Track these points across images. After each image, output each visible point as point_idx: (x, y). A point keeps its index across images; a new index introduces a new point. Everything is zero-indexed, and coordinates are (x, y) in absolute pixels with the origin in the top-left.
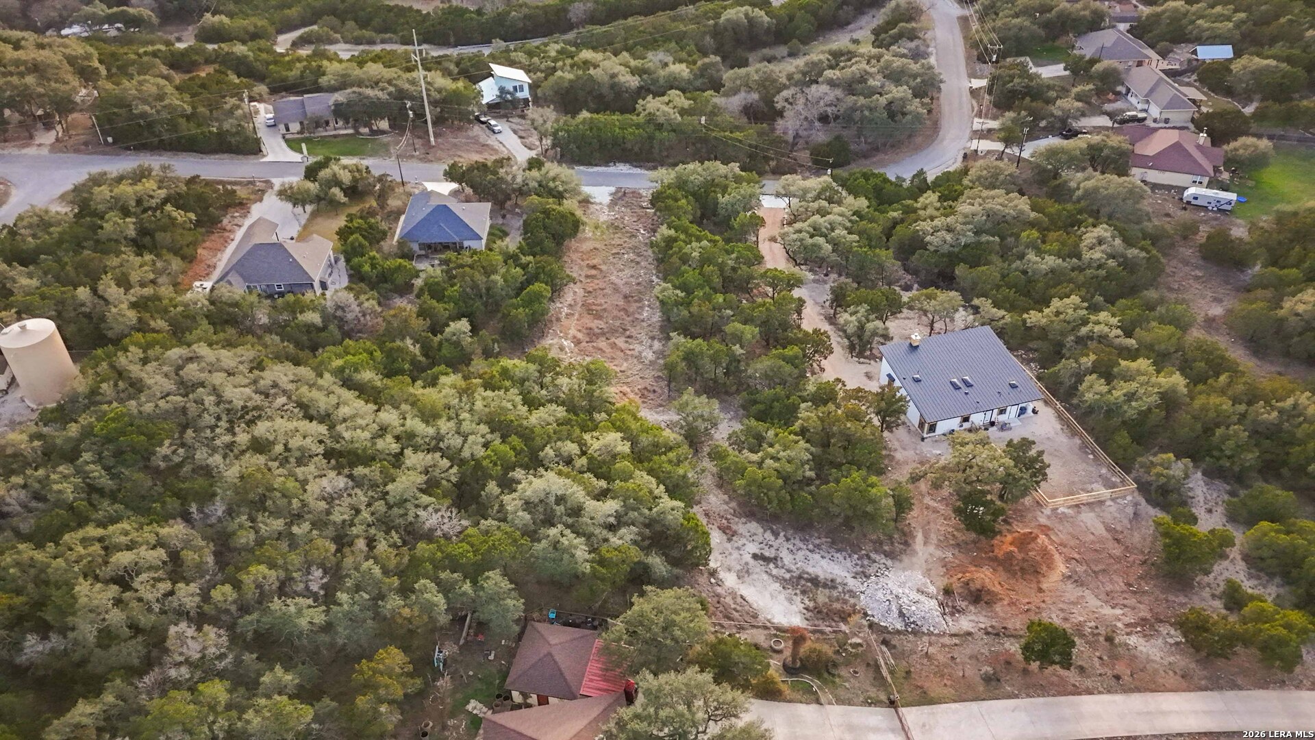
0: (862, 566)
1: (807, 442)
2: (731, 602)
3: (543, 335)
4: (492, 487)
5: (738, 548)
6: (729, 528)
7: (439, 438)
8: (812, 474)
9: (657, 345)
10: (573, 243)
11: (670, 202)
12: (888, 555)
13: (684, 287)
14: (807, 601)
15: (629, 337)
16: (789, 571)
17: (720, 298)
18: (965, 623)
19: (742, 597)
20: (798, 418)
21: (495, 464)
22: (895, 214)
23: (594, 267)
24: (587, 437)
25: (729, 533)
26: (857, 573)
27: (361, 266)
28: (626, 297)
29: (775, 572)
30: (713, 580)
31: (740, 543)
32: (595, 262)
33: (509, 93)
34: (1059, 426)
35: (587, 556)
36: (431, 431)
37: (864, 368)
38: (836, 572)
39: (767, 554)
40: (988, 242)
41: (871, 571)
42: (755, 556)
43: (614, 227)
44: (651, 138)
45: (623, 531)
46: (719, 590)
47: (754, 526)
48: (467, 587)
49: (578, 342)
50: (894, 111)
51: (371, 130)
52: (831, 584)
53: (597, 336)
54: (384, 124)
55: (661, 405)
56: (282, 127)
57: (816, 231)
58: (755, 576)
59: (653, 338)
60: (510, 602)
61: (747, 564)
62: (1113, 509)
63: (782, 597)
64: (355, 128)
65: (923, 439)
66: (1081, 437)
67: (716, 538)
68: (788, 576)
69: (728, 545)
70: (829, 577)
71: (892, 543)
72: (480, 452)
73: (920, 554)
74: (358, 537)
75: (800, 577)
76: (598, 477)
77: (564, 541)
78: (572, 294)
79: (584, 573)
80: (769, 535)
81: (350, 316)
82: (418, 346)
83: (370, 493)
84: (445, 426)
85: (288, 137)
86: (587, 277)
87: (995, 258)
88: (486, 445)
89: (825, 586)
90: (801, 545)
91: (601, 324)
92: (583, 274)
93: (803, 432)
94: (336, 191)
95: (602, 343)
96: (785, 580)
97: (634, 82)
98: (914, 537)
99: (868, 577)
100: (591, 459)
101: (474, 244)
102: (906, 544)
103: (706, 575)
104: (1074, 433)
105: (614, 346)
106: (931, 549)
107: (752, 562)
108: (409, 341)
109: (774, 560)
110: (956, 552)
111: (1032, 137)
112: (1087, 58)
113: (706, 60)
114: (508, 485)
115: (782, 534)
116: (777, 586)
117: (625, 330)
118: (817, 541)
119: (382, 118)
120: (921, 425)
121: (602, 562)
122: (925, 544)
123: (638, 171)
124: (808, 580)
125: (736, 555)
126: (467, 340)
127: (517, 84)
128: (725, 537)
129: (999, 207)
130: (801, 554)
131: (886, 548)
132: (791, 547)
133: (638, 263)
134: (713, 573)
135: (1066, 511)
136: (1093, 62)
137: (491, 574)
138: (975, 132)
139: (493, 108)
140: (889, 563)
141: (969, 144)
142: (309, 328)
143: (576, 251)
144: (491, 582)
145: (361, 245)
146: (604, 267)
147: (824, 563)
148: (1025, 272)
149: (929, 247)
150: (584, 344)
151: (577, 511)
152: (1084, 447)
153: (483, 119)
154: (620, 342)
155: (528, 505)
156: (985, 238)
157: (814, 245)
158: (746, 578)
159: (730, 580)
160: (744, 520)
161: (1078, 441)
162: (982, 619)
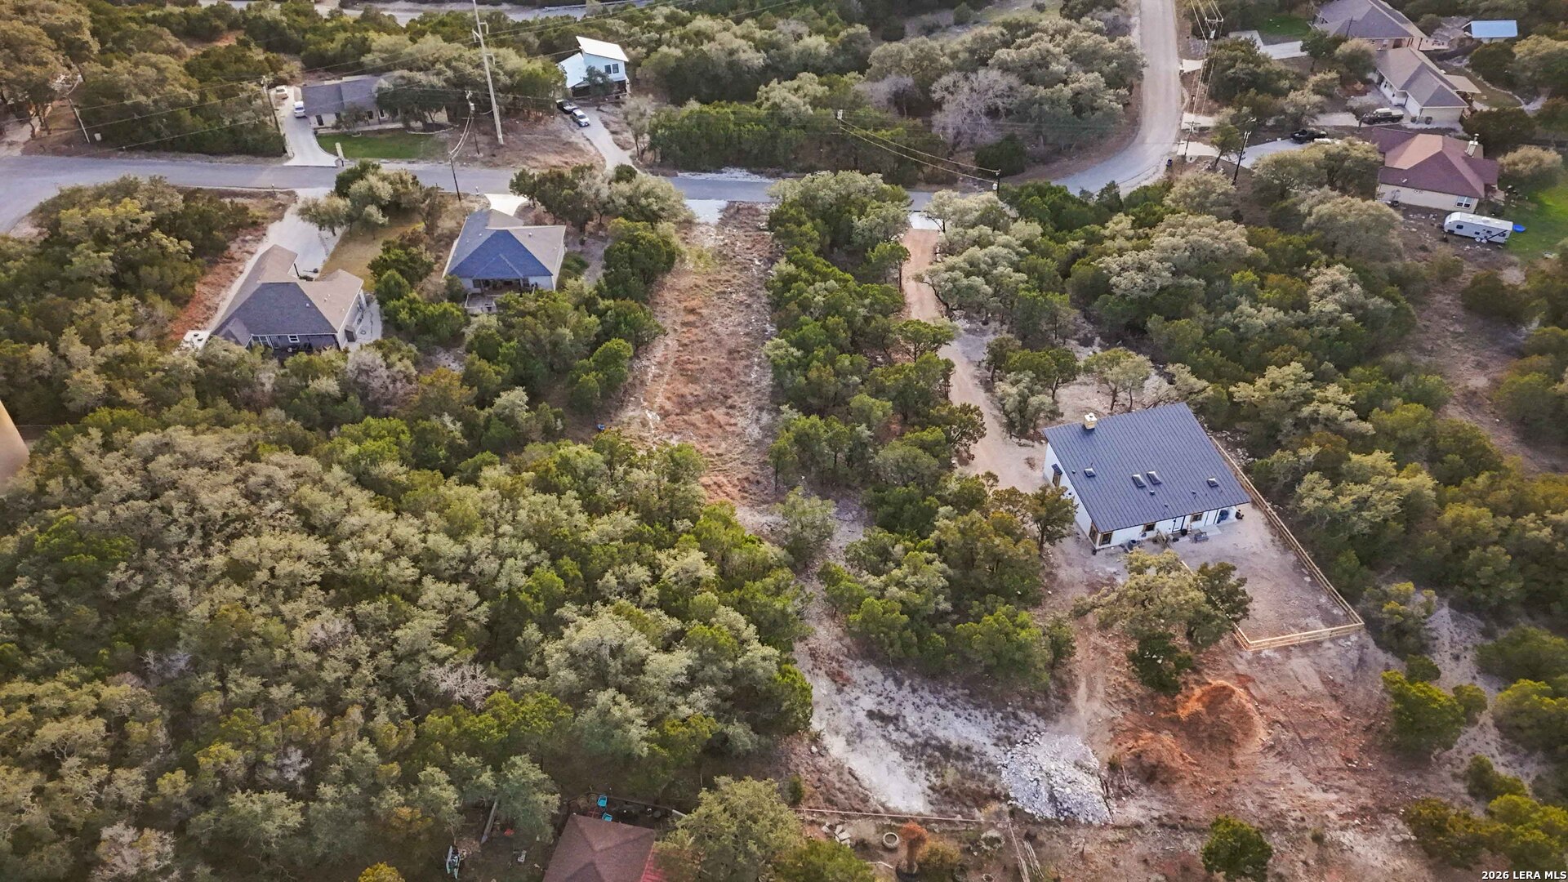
0: (1007, 729)
1: (945, 561)
2: (835, 780)
3: (621, 405)
4: (532, 632)
5: (850, 703)
6: (840, 674)
7: (469, 560)
8: (946, 606)
9: (766, 418)
10: (669, 279)
11: (792, 226)
12: (1043, 714)
13: (799, 344)
14: (933, 779)
15: (732, 407)
16: (912, 735)
17: (845, 360)
18: (1133, 811)
19: (851, 772)
20: (934, 528)
21: (537, 599)
22: (1076, 244)
23: (692, 311)
24: (661, 556)
25: (839, 680)
26: (999, 739)
27: (396, 311)
28: (730, 352)
29: (895, 736)
30: (814, 749)
31: (854, 695)
32: (694, 303)
33: (599, 74)
34: (1269, 537)
35: (645, 732)
36: (459, 550)
37: (1025, 452)
38: (972, 737)
39: (886, 711)
40: (1191, 287)
41: (1017, 735)
42: (871, 715)
43: (722, 256)
44: (774, 137)
45: (696, 694)
46: (821, 762)
47: (872, 672)
48: (487, 777)
49: (665, 415)
50: (1081, 105)
51: (425, 123)
52: (965, 754)
53: (689, 407)
54: (442, 117)
55: (765, 502)
56: (313, 120)
57: (973, 269)
58: (869, 742)
59: (761, 409)
60: (541, 797)
61: (859, 725)
62: (1332, 653)
63: (901, 771)
64: (405, 121)
65: (1094, 552)
66: (1297, 553)
67: (821, 688)
68: (910, 742)
69: (838, 699)
70: (964, 743)
71: (1047, 697)
72: (521, 580)
73: (1082, 713)
74: (353, 703)
75: (926, 744)
76: (670, 613)
77: (616, 712)
78: (663, 349)
79: (640, 757)
80: (890, 685)
81: (376, 384)
82: (459, 424)
83: (374, 640)
84: (478, 542)
85: (321, 132)
86: (684, 324)
87: (1197, 308)
88: (528, 572)
89: (958, 756)
90: (931, 699)
91: (696, 389)
92: (679, 320)
93: (939, 547)
94: (372, 209)
95: (696, 417)
96: (907, 748)
97: (757, 59)
98: (1076, 688)
99: (1013, 744)
100: (664, 590)
101: (541, 281)
102: (1065, 698)
103: (806, 741)
104: (1287, 546)
105: (711, 420)
106: (1096, 705)
107: (866, 721)
108: (447, 419)
109: (893, 720)
110: (1128, 710)
111: (1255, 140)
112: (1331, 35)
113: (851, 30)
114: (553, 627)
115: (907, 683)
116: (896, 756)
117: (726, 397)
118: (952, 694)
119: (439, 110)
120: (1093, 534)
121: (664, 741)
122: (1090, 697)
123: (756, 179)
124: (935, 748)
125: (846, 712)
126: (523, 415)
127: (611, 63)
128: (834, 687)
129: (1206, 240)
130: (930, 710)
131: (1039, 703)
132: (917, 701)
133: (749, 306)
134: (816, 739)
135: (1272, 654)
136: (1338, 41)
137: (517, 759)
138: (1184, 131)
139: (579, 93)
140: (1041, 724)
141: (1175, 148)
142: (323, 397)
143: (672, 288)
144: (518, 772)
145: (398, 284)
146: (705, 312)
147: (958, 724)
148: (1235, 328)
149: (1115, 290)
150: (673, 417)
151: (638, 666)
152: (1300, 564)
153: (567, 108)
154: (719, 414)
155: (575, 660)
156: (1186, 280)
157: (970, 287)
158: (858, 745)
159: (836, 746)
160: (860, 663)
161: (1292, 558)
162: (1156, 805)
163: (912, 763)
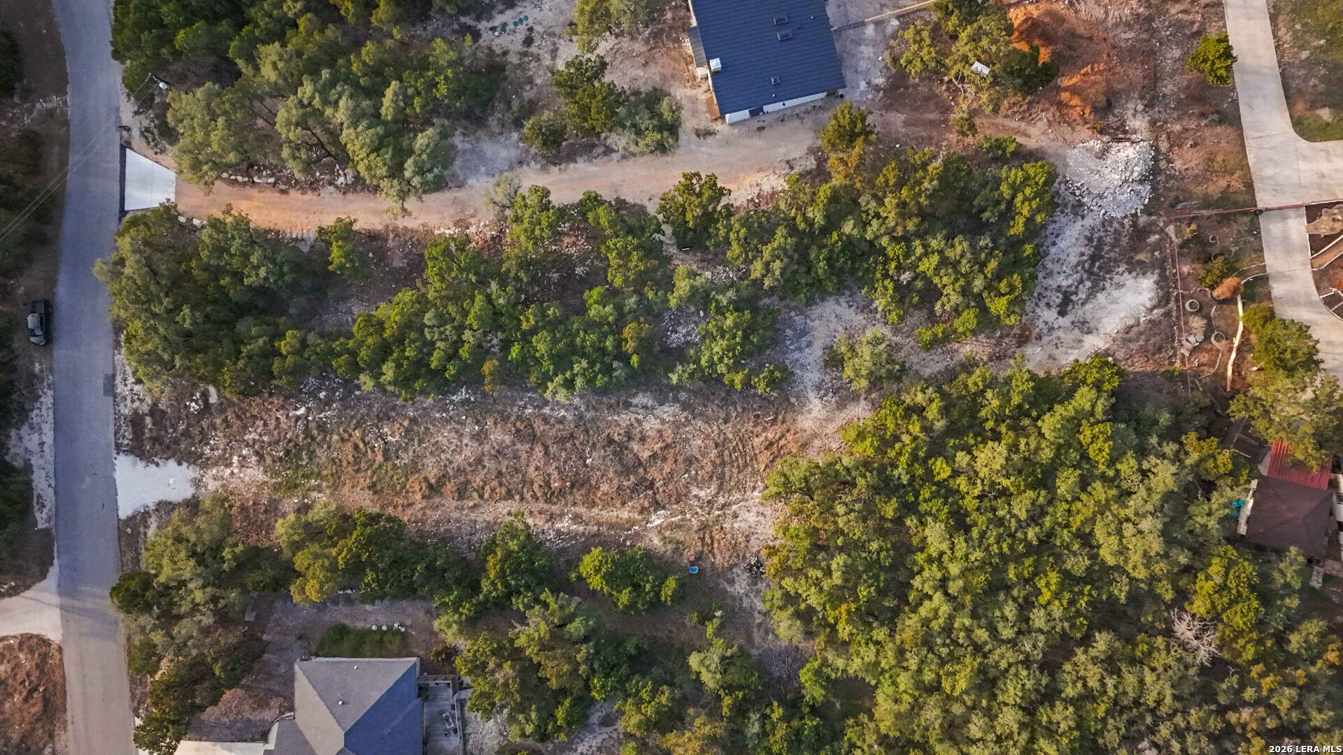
0: (1065, 206)
2: (1137, 344)
5: (1050, 329)
6: (1018, 336)
9: (643, 400)
15: (628, 436)
16: (1081, 281)
19: (1123, 333)
25: (1025, 337)
26: (1076, 214)
29: (1082, 296)
31: (1041, 326)
38: (1076, 235)
39: (1057, 301)
41: (1072, 199)
42: (1062, 313)
43: (289, 457)
52: (1095, 242)
58: (1088, 317)
61: (1073, 323)
63: (1115, 293)
68: (1088, 284)
69: (1046, 339)
70: (1083, 241)
73: (1044, 144)
75: (1090, 272)
86: (463, 496)
89: (1098, 248)
95: (655, 473)
96: (1093, 287)
99: (1081, 204)
105: (657, 458)
107: (1069, 318)
109: (1065, 295)
110: (1038, 107)
116: (1101, 297)
122: (1026, 134)
124: (1092, 265)
125: (1060, 333)
128: (1035, 342)
140: (1060, 179)
150: (659, 497)
154: (645, 449)
163: (1107, 285)
